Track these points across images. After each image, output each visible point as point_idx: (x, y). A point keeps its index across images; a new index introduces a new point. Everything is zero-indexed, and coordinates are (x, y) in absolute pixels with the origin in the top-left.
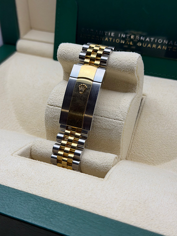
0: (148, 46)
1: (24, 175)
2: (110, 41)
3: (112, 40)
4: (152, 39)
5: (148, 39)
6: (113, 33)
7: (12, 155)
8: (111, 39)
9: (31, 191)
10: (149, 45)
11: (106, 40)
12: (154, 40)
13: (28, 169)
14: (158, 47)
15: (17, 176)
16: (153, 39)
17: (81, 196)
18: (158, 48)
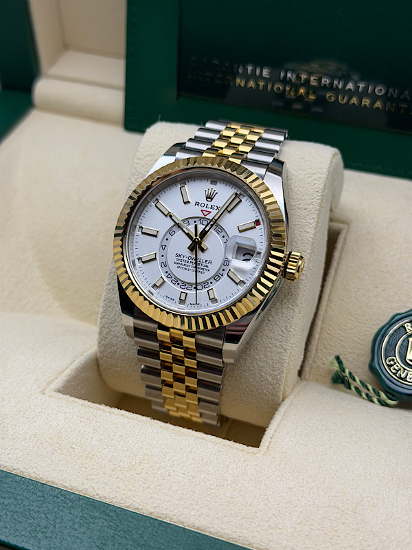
0: (352, 102)
1: (74, 446)
2: (261, 87)
3: (265, 87)
4: (361, 85)
5: (350, 86)
6: (266, 70)
7: (43, 392)
8: (261, 84)
9: (93, 488)
10: (354, 100)
11: (250, 85)
12: (366, 88)
13: (82, 431)
14: (376, 105)
15: (59, 451)
16: (363, 86)
17: (210, 499)
18: (374, 107)
